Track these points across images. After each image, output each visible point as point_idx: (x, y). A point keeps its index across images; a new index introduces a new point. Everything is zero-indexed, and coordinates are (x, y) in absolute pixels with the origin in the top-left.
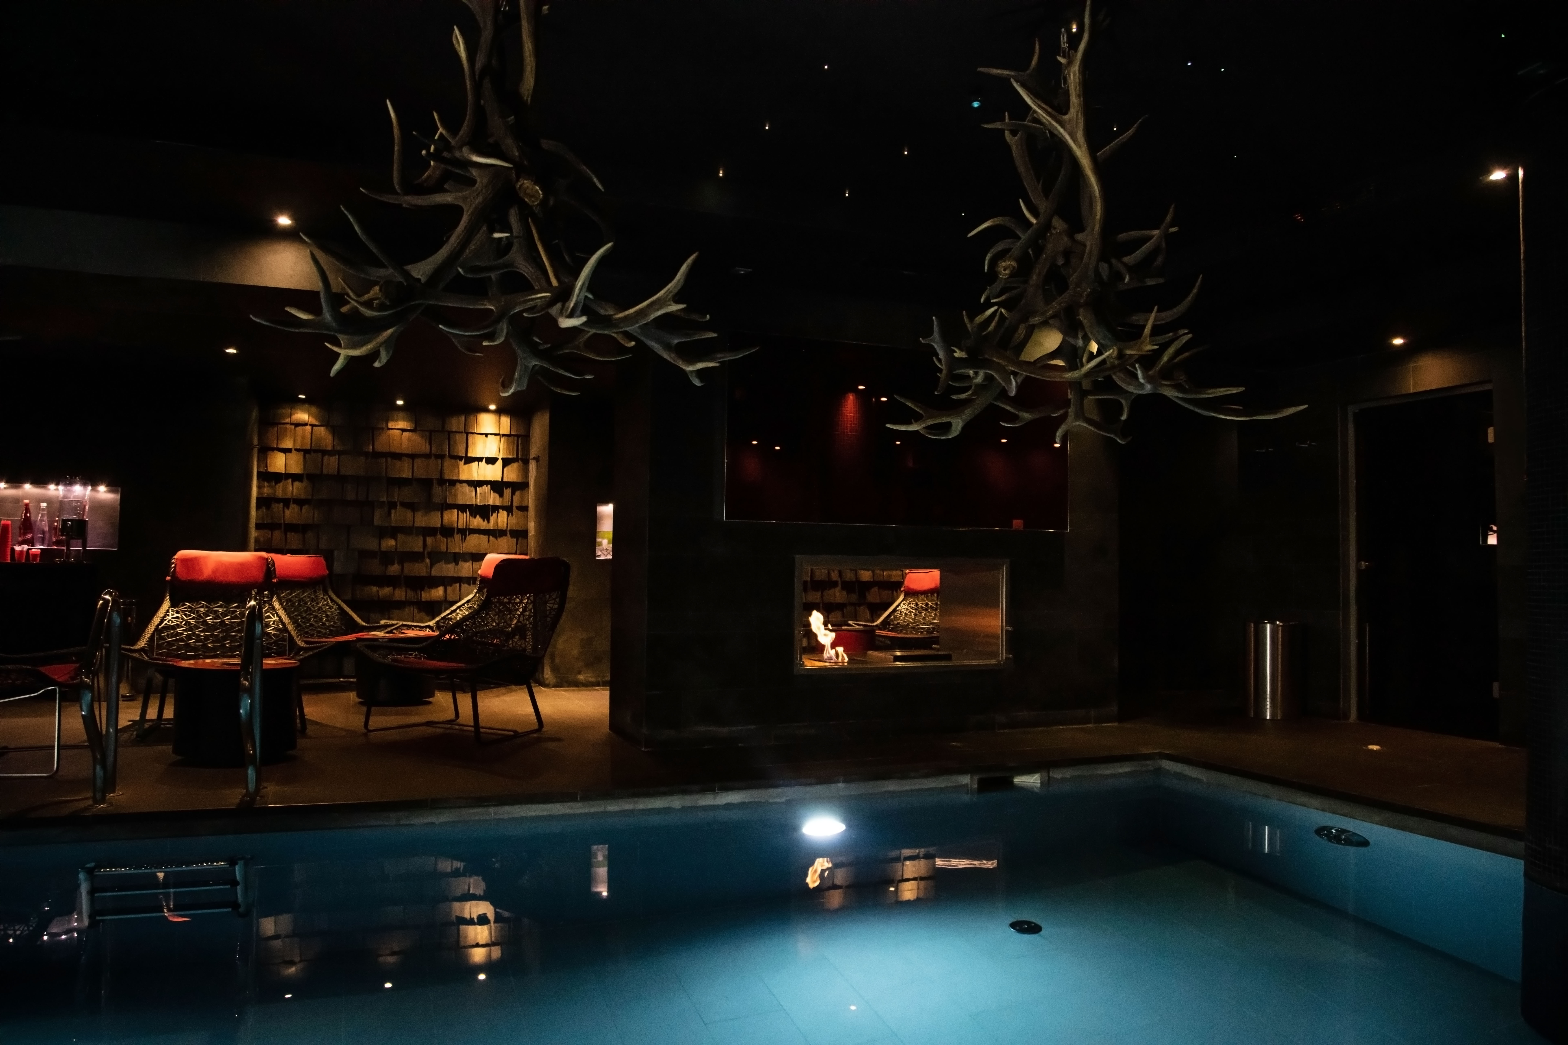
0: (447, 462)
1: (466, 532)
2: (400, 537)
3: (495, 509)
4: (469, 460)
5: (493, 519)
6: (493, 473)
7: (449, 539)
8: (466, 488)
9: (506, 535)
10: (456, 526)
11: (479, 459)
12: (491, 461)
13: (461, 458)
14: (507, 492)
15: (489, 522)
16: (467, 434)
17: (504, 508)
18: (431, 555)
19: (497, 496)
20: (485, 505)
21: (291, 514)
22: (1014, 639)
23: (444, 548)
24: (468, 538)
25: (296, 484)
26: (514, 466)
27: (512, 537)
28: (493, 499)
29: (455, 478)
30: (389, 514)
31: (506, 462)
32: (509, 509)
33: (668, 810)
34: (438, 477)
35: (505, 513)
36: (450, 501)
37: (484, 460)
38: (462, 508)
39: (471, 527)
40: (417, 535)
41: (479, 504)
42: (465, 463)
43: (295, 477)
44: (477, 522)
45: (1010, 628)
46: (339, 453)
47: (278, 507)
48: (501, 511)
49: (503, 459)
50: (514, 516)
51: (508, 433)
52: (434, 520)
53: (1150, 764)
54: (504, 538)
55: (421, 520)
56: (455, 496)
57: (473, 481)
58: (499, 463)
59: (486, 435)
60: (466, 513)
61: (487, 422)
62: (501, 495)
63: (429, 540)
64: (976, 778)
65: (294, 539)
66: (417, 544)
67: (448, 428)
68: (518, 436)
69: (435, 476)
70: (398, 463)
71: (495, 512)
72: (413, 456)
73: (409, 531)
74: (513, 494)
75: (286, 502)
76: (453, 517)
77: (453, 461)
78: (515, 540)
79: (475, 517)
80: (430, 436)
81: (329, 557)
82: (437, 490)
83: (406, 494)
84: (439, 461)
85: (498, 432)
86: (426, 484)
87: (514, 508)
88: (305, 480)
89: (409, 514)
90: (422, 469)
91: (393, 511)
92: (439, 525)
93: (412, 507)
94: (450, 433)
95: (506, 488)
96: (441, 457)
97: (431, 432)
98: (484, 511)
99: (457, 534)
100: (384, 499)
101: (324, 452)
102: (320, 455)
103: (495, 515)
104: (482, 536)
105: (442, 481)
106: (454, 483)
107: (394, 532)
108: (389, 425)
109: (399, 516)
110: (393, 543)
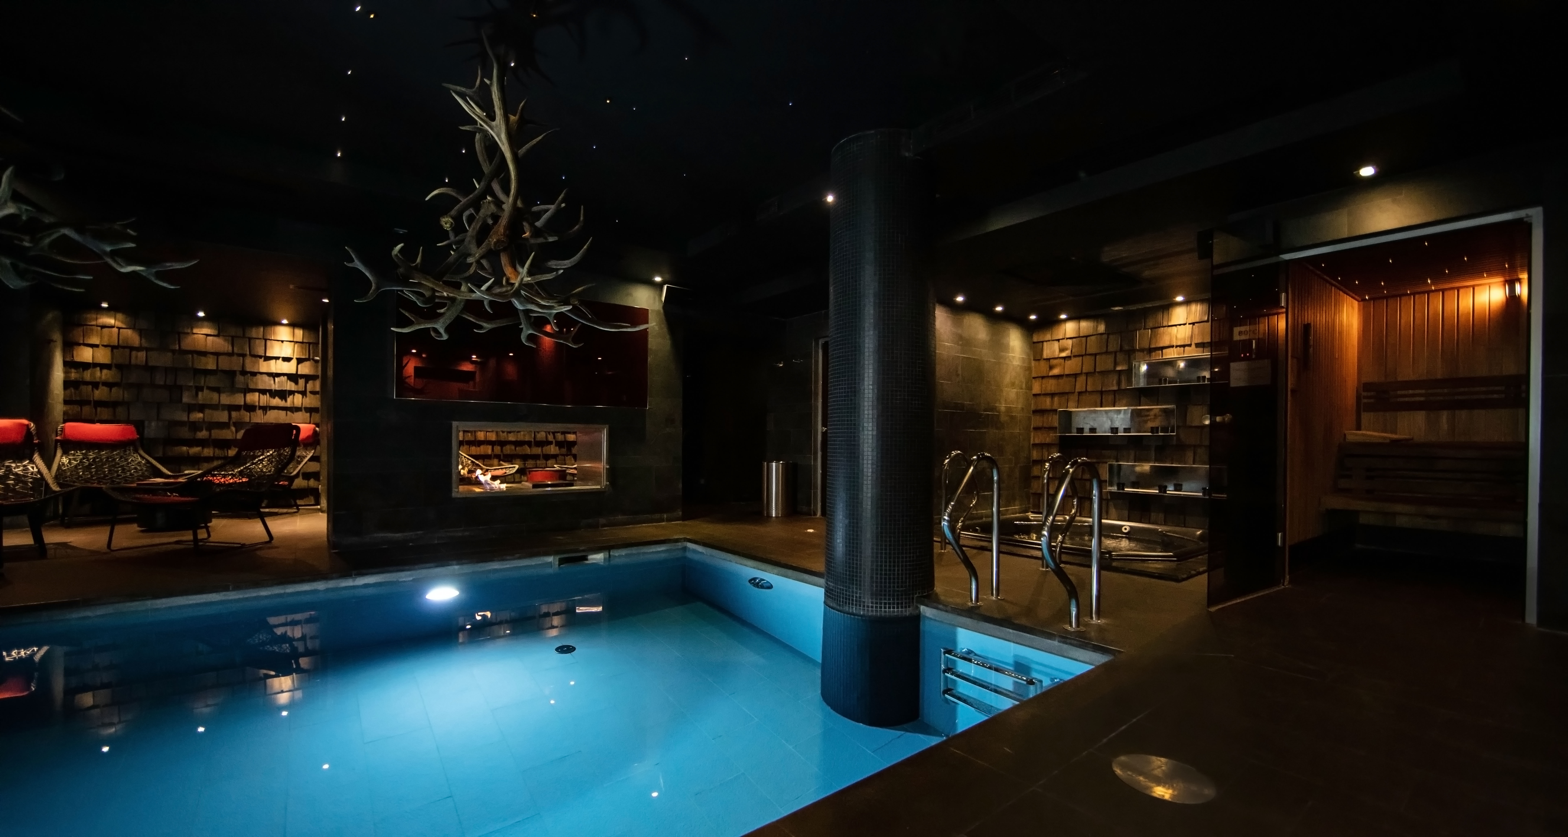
0: (248, 360)
1: (265, 409)
2: (207, 411)
3: (292, 393)
4: (268, 359)
5: (290, 399)
6: (290, 368)
7: (251, 413)
8: (266, 378)
9: (301, 411)
10: (257, 404)
11: (277, 358)
12: (287, 359)
13: (260, 357)
14: (301, 382)
15: (286, 401)
16: (266, 340)
17: (299, 392)
18: (235, 424)
19: (293, 384)
20: (282, 390)
21: (100, 394)
22: (611, 474)
23: (247, 420)
24: (268, 412)
25: (105, 371)
26: (307, 364)
27: (306, 412)
28: (290, 386)
29: (256, 371)
30: (197, 395)
31: (300, 361)
32: (304, 393)
34: (241, 369)
35: (300, 396)
36: (252, 386)
37: (281, 359)
38: (263, 392)
39: (271, 405)
40: (223, 410)
41: (277, 389)
42: (265, 360)
43: (103, 366)
44: (276, 402)
45: (608, 468)
46: (147, 350)
47: (84, 388)
48: (296, 394)
49: (297, 359)
50: (308, 398)
51: (301, 341)
52: (239, 400)
54: (300, 413)
55: (226, 399)
56: (256, 384)
57: (273, 373)
58: (294, 362)
59: (282, 341)
60: (266, 395)
61: (283, 333)
62: (297, 383)
63: (234, 414)
64: (557, 558)
65: (104, 413)
66: (223, 417)
67: (247, 335)
68: (309, 343)
69: (237, 368)
70: (203, 359)
71: (291, 395)
72: (217, 354)
73: (216, 407)
74: (306, 383)
75: (95, 385)
76: (253, 398)
77: (253, 359)
78: (308, 414)
79: (274, 398)
80: (233, 341)
81: (139, 426)
82: (240, 379)
83: (212, 381)
84: (241, 358)
85: (292, 340)
86: (231, 374)
87: (308, 393)
88: (114, 369)
89: (215, 396)
90: (225, 364)
91: (200, 394)
92: (242, 403)
93: (218, 390)
94: (250, 339)
95: (301, 379)
96: (243, 356)
97: (233, 337)
98: (283, 394)
99: (259, 409)
100: (191, 384)
101: (132, 349)
102: (127, 350)
103: (291, 397)
104: (280, 411)
105: (244, 373)
106: (254, 374)
107: (202, 408)
108: (195, 331)
109: (204, 396)
110: (201, 415)
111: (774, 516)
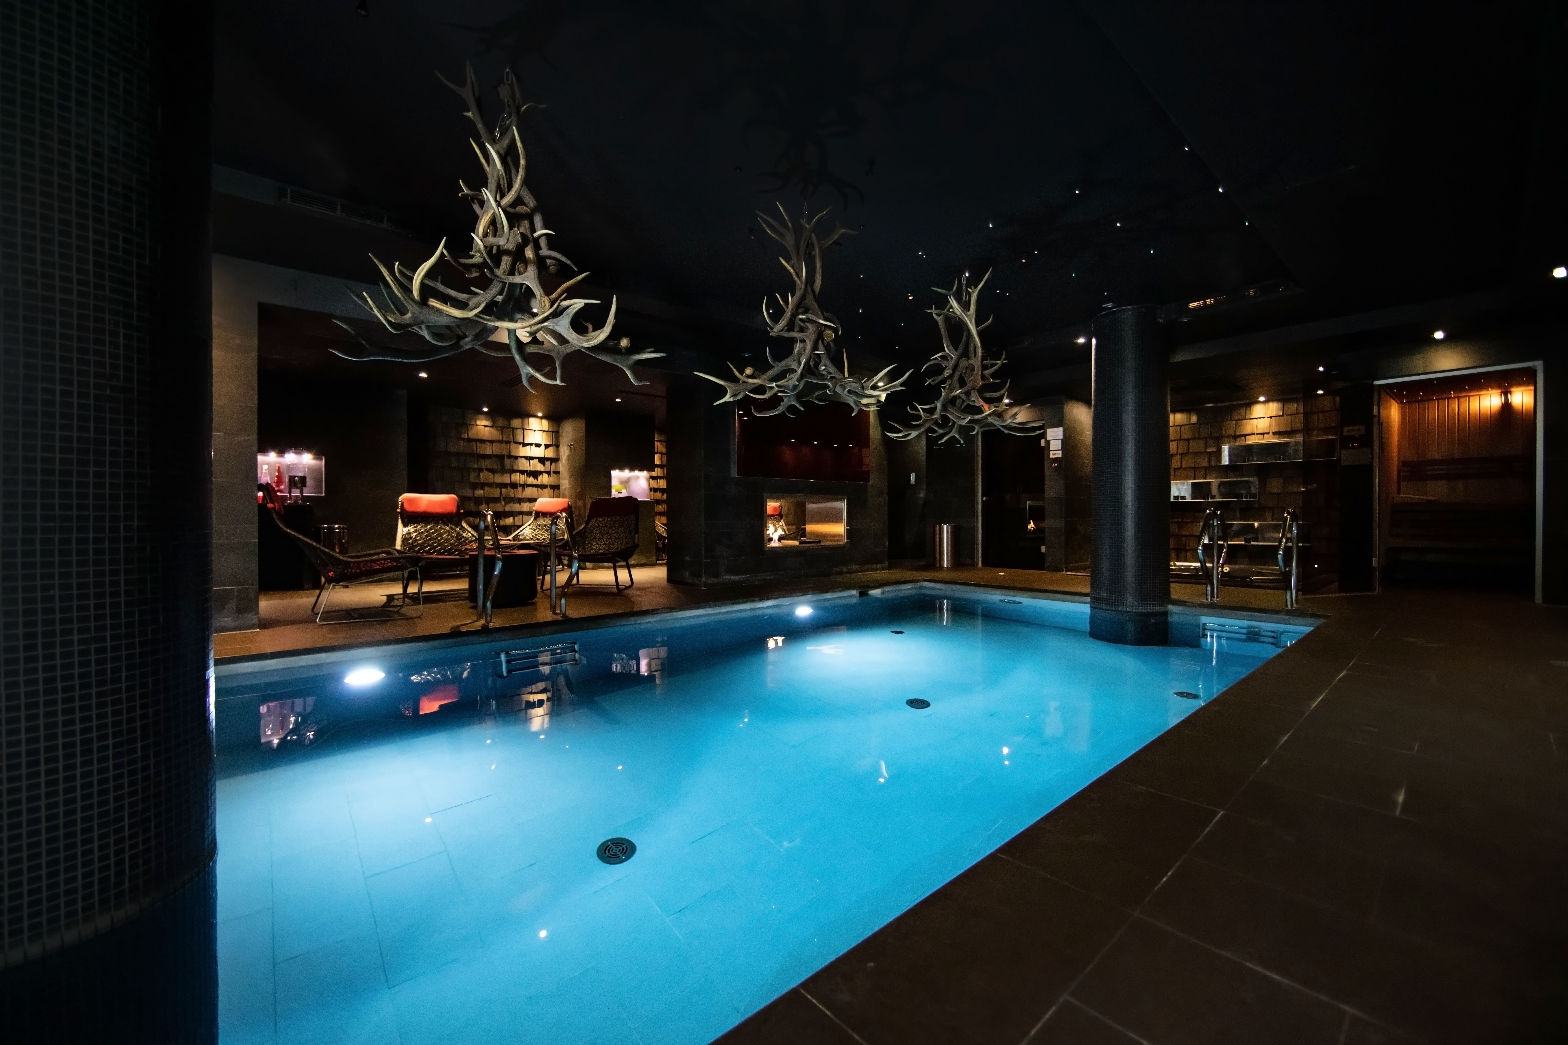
0: (513, 445)
1: (525, 486)
2: (486, 489)
3: (541, 473)
4: (525, 445)
5: (540, 478)
6: (540, 452)
7: (515, 490)
8: (524, 460)
9: (548, 488)
10: (519, 482)
11: (531, 444)
12: (538, 445)
13: (520, 443)
14: (548, 463)
15: (537, 480)
16: (524, 429)
17: (546, 472)
18: (504, 499)
19: (542, 465)
20: (535, 471)
22: (849, 533)
23: (512, 496)
24: (526, 489)
26: (551, 449)
27: (551, 489)
28: (539, 467)
29: (518, 455)
30: (479, 475)
31: (547, 446)
32: (549, 473)
33: (745, 610)
34: (508, 454)
35: (547, 475)
36: (515, 468)
37: (534, 445)
38: (522, 472)
39: (528, 483)
40: (496, 488)
41: (532, 470)
42: (523, 446)
44: (531, 480)
45: (848, 528)
48: (544, 474)
49: (545, 445)
50: (552, 477)
51: (547, 430)
52: (506, 479)
53: (919, 584)
54: (546, 489)
55: (498, 479)
56: (518, 466)
57: (527, 457)
58: (543, 447)
59: (535, 431)
60: (524, 475)
61: (534, 423)
62: (544, 465)
63: (504, 490)
64: (858, 591)
66: (496, 493)
67: (512, 426)
68: (553, 432)
69: (506, 453)
70: (483, 446)
71: (540, 475)
72: (492, 442)
73: (490, 485)
74: (551, 464)
76: (518, 478)
77: (516, 445)
78: (552, 490)
79: (530, 477)
80: (502, 429)
82: (507, 462)
83: (488, 463)
84: (508, 445)
85: (541, 429)
86: (501, 458)
87: (552, 473)
89: (491, 476)
90: (497, 449)
91: (481, 474)
92: (509, 482)
93: (492, 471)
94: (513, 428)
95: (547, 461)
96: (509, 442)
97: (502, 428)
98: (535, 474)
99: (520, 487)
100: (476, 466)
103: (541, 476)
104: (534, 488)
105: (510, 457)
106: (516, 457)
107: (482, 486)
108: (478, 423)
109: (485, 476)
110: (482, 492)
111: (945, 566)
